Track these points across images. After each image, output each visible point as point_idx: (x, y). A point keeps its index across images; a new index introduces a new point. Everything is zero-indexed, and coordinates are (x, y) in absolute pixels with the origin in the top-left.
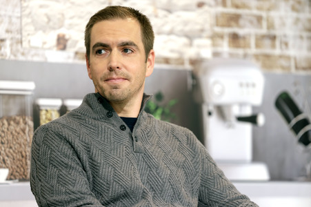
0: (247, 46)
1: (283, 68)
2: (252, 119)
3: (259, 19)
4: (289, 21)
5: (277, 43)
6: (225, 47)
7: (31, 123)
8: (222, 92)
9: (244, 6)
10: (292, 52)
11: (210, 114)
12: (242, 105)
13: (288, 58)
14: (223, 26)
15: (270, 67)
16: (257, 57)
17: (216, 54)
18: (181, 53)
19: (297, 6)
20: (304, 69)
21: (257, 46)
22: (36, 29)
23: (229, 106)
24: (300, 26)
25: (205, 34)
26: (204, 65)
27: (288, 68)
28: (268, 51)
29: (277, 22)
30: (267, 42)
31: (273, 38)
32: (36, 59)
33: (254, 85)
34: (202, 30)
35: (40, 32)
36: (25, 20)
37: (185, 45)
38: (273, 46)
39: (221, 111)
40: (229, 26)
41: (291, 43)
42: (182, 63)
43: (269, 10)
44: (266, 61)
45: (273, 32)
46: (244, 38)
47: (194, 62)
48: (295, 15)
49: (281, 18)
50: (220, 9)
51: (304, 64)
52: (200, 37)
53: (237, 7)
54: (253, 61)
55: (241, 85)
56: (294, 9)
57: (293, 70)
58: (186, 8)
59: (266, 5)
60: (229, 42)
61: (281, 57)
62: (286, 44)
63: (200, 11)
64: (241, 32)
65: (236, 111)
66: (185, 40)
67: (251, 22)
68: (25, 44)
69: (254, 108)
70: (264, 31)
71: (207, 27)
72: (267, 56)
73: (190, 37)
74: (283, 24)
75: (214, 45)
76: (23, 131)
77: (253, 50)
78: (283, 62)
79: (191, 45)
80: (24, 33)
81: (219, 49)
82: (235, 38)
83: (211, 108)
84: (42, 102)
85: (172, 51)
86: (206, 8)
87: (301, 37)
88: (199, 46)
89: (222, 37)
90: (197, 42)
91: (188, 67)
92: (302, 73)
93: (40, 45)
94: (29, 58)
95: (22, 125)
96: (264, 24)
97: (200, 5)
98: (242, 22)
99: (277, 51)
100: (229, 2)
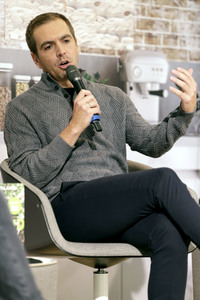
0: (158, 43)
1: (182, 58)
2: (159, 93)
3: (167, 24)
4: (187, 27)
5: (178, 41)
6: (143, 43)
7: (10, 92)
8: (140, 74)
9: (157, 15)
10: (188, 48)
11: (131, 89)
12: (153, 83)
13: (185, 51)
14: (142, 29)
15: (173, 58)
16: (164, 49)
17: (136, 48)
18: (113, 47)
19: (192, 16)
20: (196, 60)
21: (165, 43)
22: (15, 27)
23: (144, 83)
24: (194, 29)
25: (129, 34)
26: (128, 55)
27: (185, 59)
28: (172, 47)
29: (179, 27)
30: (172, 40)
31: (176, 38)
32: (14, 47)
33: (161, 70)
34: (128, 31)
35: (17, 30)
36: (7, 20)
37: (116, 41)
38: (176, 44)
39: (139, 87)
40: (146, 29)
41: (187, 42)
42: (114, 54)
43: (173, 18)
44: (170, 53)
45: (176, 34)
46: (156, 37)
47: (121, 53)
48: (191, 22)
49: (181, 24)
50: (140, 17)
51: (196, 57)
52: (126, 36)
53: (152, 16)
54: (162, 53)
55: (153, 69)
56: (190, 18)
57: (188, 60)
58: (117, 16)
59: (172, 14)
60: (146, 40)
61: (180, 51)
62: (184, 42)
63: (127, 17)
64: (154, 33)
65: (149, 87)
66: (115, 37)
67: (161, 26)
68: (7, 37)
69: (161, 85)
70: (170, 33)
71: (131, 28)
72: (171, 50)
73: (119, 36)
74: (183, 29)
75: (135, 42)
76: (5, 96)
77: (162, 46)
78: (182, 55)
79: (120, 41)
80: (7, 30)
81: (139, 44)
82: (150, 36)
83: (132, 85)
84: (17, 77)
85: (106, 45)
86: (130, 15)
87: (194, 38)
88: (125, 42)
89: (141, 36)
90: (123, 39)
91: (117, 56)
92: (195, 62)
93: (16, 38)
94: (9, 47)
95: (4, 93)
96: (170, 28)
97: (127, 13)
98: (155, 26)
99: (178, 47)
100: (146, 12)
